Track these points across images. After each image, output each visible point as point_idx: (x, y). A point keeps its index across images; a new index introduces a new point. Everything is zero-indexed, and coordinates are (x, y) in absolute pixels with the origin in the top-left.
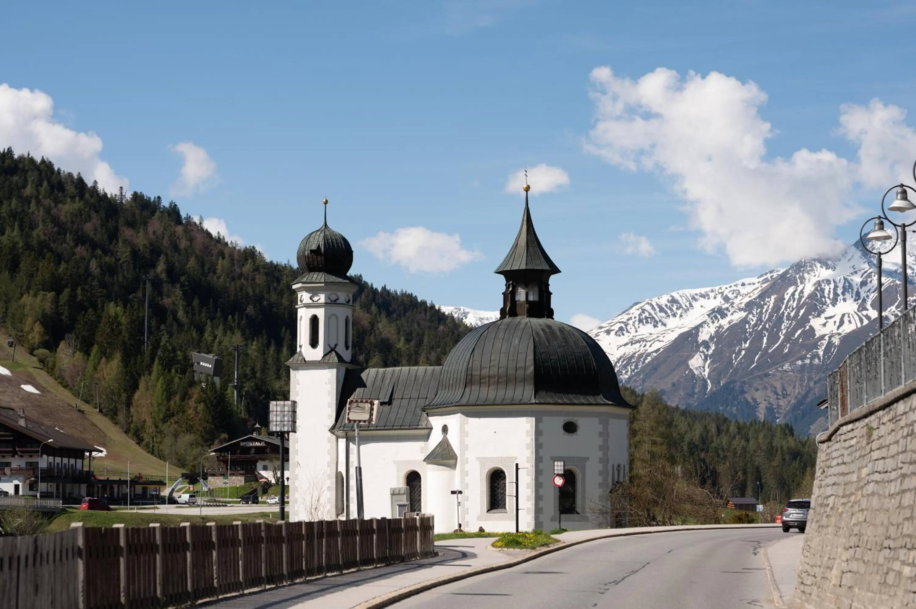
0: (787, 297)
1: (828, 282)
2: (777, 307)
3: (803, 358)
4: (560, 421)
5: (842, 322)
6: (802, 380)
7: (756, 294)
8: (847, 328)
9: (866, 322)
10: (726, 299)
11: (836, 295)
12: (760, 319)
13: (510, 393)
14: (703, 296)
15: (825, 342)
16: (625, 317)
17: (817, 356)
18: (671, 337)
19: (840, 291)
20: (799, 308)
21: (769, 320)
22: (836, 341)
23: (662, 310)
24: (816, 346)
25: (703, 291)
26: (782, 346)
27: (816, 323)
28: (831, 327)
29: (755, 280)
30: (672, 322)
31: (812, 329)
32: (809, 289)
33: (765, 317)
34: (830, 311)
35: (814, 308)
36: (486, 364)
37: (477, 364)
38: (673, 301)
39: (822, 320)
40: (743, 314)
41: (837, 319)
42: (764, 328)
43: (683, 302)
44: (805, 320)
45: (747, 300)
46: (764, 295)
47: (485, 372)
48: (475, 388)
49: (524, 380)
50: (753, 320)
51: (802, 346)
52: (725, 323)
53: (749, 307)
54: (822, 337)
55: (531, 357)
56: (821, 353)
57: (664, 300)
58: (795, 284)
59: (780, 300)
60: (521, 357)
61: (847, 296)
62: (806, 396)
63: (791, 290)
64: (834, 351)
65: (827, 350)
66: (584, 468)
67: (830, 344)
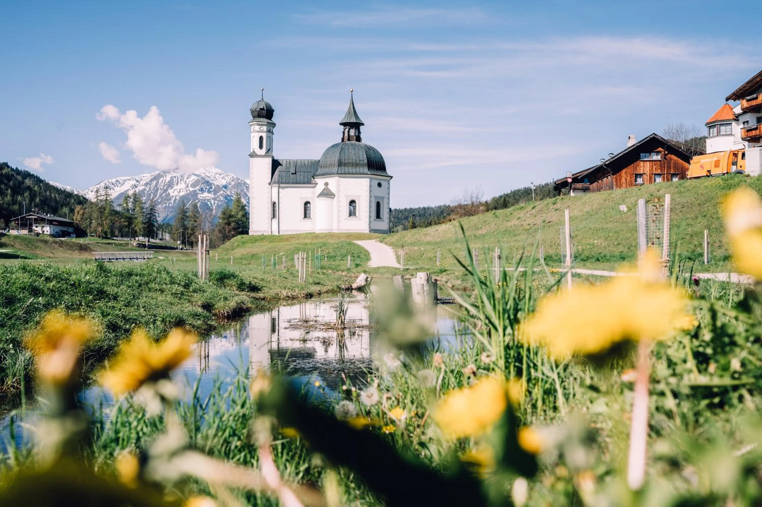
0: (160, 182)
1: (175, 177)
2: (156, 185)
3: (166, 204)
4: (376, 182)
5: (180, 191)
6: (165, 211)
7: (149, 180)
8: (182, 194)
9: (188, 192)
10: (137, 181)
11: (178, 182)
12: (150, 189)
13: (358, 170)
14: (128, 180)
15: (174, 198)
16: (98, 186)
17: (171, 203)
18: (117, 194)
19: (179, 180)
20: (164, 186)
21: (154, 189)
22: (178, 198)
23: (113, 184)
24: (170, 199)
25: (129, 178)
26: (158, 199)
27: (170, 191)
28: (176, 193)
29: (148, 175)
30: (117, 189)
31: (169, 193)
32: (168, 179)
33: (152, 188)
34: (175, 187)
35: (170, 186)
36: (347, 158)
37: (343, 158)
38: (117, 181)
39: (173, 190)
40: (144, 187)
41: (178, 190)
42: (151, 192)
43: (121, 182)
44: (166, 190)
45: (145, 182)
46: (151, 180)
47: (346, 161)
48: (343, 167)
49: (363, 165)
50: (147, 189)
51: (166, 199)
52: (137, 190)
53: (146, 184)
54: (173, 197)
55: (365, 156)
56: (172, 202)
57: (114, 181)
58: (163, 177)
59: (158, 182)
60: (361, 156)
61: (182, 182)
62: (166, 217)
63: (162, 179)
64: (177, 201)
65: (175, 201)
66: (383, 201)
67: (175, 199)
